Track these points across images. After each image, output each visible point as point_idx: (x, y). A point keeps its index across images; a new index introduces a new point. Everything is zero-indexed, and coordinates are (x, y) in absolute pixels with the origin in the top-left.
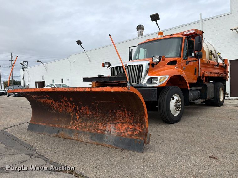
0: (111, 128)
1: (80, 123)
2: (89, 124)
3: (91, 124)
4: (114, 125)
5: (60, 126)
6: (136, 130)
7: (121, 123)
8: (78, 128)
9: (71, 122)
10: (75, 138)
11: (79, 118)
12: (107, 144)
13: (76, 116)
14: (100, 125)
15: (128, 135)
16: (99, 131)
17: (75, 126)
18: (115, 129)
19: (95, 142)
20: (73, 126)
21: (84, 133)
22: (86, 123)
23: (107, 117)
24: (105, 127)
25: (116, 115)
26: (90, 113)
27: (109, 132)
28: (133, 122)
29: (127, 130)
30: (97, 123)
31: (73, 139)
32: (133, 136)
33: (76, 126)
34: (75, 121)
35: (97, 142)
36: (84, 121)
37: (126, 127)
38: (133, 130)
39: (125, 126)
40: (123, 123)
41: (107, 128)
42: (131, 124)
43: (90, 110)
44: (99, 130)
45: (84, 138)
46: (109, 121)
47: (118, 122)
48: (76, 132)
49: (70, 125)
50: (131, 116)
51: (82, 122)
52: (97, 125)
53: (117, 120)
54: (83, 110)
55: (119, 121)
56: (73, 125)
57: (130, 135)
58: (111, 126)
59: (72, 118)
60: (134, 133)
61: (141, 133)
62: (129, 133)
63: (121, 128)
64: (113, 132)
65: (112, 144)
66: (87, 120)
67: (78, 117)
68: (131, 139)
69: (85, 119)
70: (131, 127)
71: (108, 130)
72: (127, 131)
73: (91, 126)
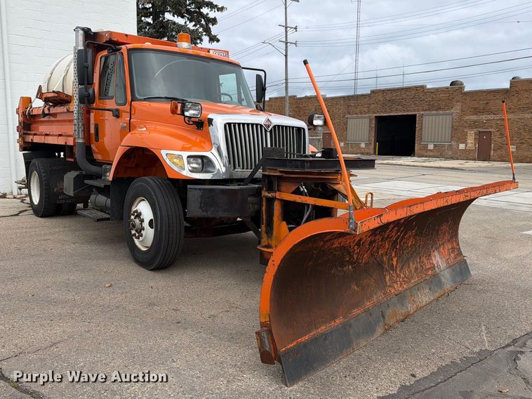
2: (412, 266)
3: (415, 266)
4: (437, 251)
6: (455, 248)
8: (405, 284)
9: (388, 278)
10: (414, 307)
11: (397, 261)
13: (392, 259)
14: (425, 260)
15: (453, 259)
16: (430, 272)
17: (396, 282)
20: (395, 285)
21: (418, 288)
22: (409, 267)
24: (431, 261)
25: (439, 232)
26: (413, 243)
28: (451, 238)
29: (449, 253)
30: (420, 259)
31: (412, 311)
33: (399, 283)
34: (392, 272)
36: (404, 264)
37: (447, 249)
41: (434, 260)
44: (429, 269)
46: (432, 248)
48: (409, 294)
49: (390, 286)
50: (451, 229)
51: (402, 268)
52: (423, 262)
53: (439, 241)
54: (405, 241)
55: (441, 243)
56: (393, 282)
58: (435, 256)
59: (386, 267)
60: (455, 253)
62: (452, 255)
63: (444, 253)
64: (442, 264)
65: (452, 283)
66: (407, 261)
67: (395, 261)
68: (459, 264)
71: (436, 265)
73: (416, 269)
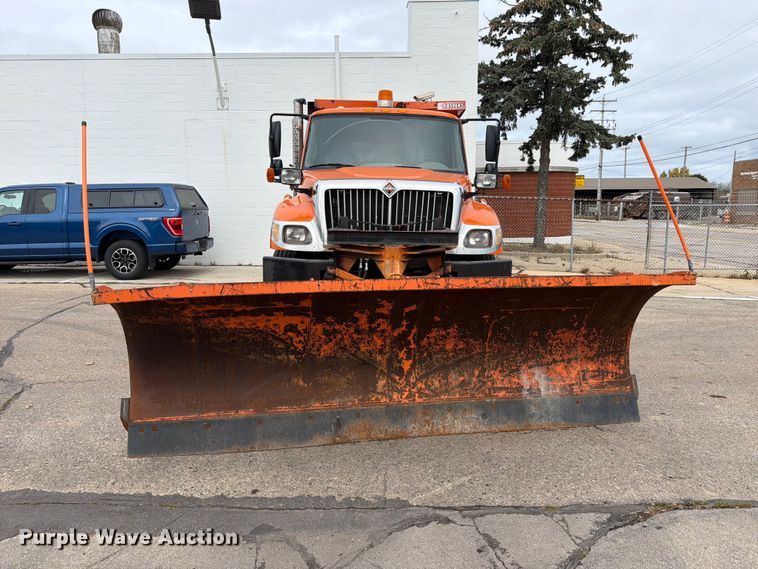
0: (536, 377)
1: (419, 379)
2: (454, 378)
3: (462, 378)
4: (544, 369)
5: (336, 402)
6: (608, 372)
7: (563, 360)
8: (419, 397)
9: (382, 383)
10: (423, 429)
11: (413, 366)
12: (544, 422)
13: (400, 361)
14: (496, 375)
15: (591, 387)
16: (502, 394)
17: (401, 392)
18: (547, 379)
19: (503, 427)
20: (395, 396)
21: (451, 408)
22: (446, 377)
23: (520, 352)
24: (515, 380)
25: (550, 341)
26: (460, 347)
27: (534, 391)
28: (597, 355)
29: (584, 376)
30: (483, 371)
31: (415, 433)
32: (603, 387)
33: (406, 394)
34: (397, 378)
35: (511, 424)
36: (434, 372)
37: (579, 368)
38: (601, 373)
39: (576, 369)
40: (569, 361)
41: (525, 380)
42: (592, 359)
43: (462, 337)
44: (501, 389)
45: (459, 424)
46: (525, 361)
47: (555, 361)
48: (421, 412)
49: (380, 393)
50: (593, 341)
51: (426, 376)
52: (488, 377)
53: (551, 354)
54: (432, 340)
55: (558, 358)
56: (393, 390)
57: (597, 387)
58: (534, 374)
59: (384, 368)
60: (605, 380)
61: (621, 378)
62: (592, 382)
63: (565, 374)
64: (547, 388)
65: (559, 419)
66: (445, 369)
67: (407, 365)
68: (605, 398)
69: (437, 365)
70: (591, 367)
71: (528, 387)
72: (584, 379)
73: (465, 383)
